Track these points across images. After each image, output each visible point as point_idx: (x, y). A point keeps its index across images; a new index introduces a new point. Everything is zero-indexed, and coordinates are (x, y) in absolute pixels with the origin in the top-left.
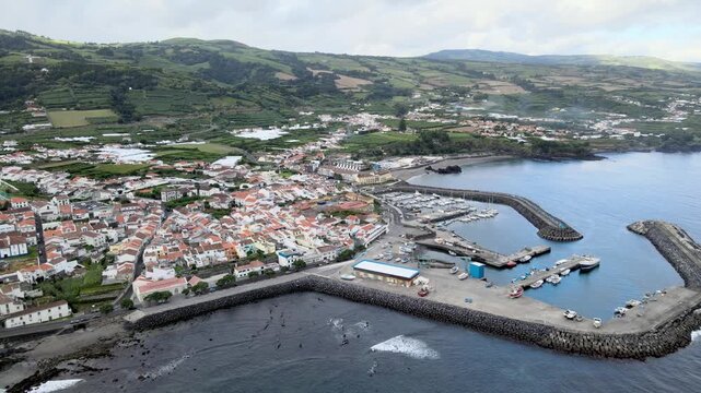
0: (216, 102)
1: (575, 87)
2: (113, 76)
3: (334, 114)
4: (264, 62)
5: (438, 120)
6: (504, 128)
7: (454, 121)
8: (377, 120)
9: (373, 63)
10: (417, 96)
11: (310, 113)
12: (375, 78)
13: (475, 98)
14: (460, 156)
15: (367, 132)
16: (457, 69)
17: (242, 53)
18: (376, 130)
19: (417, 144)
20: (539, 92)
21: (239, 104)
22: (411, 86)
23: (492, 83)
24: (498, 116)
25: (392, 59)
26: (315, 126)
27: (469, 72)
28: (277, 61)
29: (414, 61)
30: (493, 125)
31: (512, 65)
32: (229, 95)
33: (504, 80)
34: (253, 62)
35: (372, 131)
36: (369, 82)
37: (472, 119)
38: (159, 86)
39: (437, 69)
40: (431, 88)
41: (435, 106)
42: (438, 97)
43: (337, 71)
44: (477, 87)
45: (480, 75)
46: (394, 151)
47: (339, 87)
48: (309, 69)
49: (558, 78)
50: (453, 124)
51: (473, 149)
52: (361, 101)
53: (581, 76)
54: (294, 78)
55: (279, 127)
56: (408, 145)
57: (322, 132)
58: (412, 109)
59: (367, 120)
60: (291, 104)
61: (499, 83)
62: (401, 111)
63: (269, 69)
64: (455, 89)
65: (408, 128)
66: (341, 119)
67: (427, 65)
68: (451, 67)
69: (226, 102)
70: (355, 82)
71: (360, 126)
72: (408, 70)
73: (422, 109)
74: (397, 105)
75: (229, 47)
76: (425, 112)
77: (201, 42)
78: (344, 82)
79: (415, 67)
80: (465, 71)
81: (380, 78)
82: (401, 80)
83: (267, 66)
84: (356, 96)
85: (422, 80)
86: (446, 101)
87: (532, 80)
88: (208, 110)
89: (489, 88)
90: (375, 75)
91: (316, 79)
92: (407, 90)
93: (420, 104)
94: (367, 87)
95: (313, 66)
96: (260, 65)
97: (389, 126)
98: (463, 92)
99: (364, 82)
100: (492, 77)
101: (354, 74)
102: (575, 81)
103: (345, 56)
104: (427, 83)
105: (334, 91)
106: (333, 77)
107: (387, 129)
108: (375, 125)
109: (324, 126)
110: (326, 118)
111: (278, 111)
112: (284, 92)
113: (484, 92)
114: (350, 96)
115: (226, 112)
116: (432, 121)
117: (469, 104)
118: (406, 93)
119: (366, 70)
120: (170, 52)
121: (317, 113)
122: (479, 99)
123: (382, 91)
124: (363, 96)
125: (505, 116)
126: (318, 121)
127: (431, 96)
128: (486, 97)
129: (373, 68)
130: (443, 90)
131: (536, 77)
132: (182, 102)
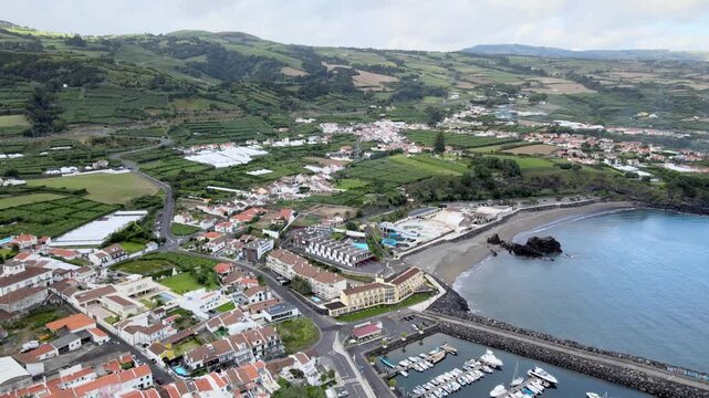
0: (181, 105)
1: (652, 85)
2: (45, 68)
3: (343, 122)
4: (271, 55)
5: (490, 133)
6: (597, 149)
7: (515, 134)
8: (402, 133)
9: (401, 57)
10: (455, 96)
11: (310, 121)
12: (403, 75)
13: (530, 100)
14: (542, 203)
15: (384, 154)
16: (500, 64)
17: (252, 46)
18: (399, 151)
19: (467, 182)
20: (607, 91)
21: (213, 107)
22: (447, 84)
23: (545, 80)
24: (575, 126)
25: (423, 54)
26: (312, 141)
27: (514, 66)
28: (287, 54)
29: (448, 56)
30: (578, 142)
31: (564, 60)
32: (200, 96)
33: (558, 76)
34: (257, 55)
35: (392, 153)
36: (395, 79)
37: (537, 129)
38: (104, 83)
39: (475, 63)
40: (472, 87)
41: (479, 110)
42: (481, 97)
43: (355, 66)
44: (528, 85)
45: (527, 70)
46: (427, 194)
47: (356, 84)
48: (324, 64)
49: (627, 75)
50: (515, 140)
51: (562, 190)
52: (383, 103)
53: (652, 72)
54: (303, 74)
55: (260, 142)
56: (451, 184)
57: (318, 151)
58: (450, 114)
59: (386, 132)
60: (287, 107)
61: (554, 80)
62: (435, 116)
63: (275, 64)
64: (501, 87)
65: (448, 149)
66: (350, 130)
67: (464, 59)
68: (491, 62)
69: (195, 105)
70: (376, 80)
71: (376, 142)
72: (441, 66)
73: (463, 115)
74: (429, 109)
75: (238, 40)
76: (468, 119)
77: (208, 35)
78: (363, 79)
79: (449, 62)
80: (509, 66)
81: (407, 74)
82: (433, 77)
83: (274, 59)
84: (377, 96)
85: (458, 76)
86: (493, 103)
87: (595, 77)
88: (166, 116)
89: (542, 86)
90: (402, 71)
91: (331, 74)
92: (441, 88)
93: (459, 108)
94: (391, 85)
95: (330, 60)
96: (265, 58)
97: (419, 144)
98: (513, 91)
99: (387, 79)
100: (542, 73)
101: (377, 69)
102: (646, 78)
103: (370, 50)
104: (465, 80)
105: (349, 89)
106: (352, 73)
107: (415, 149)
108: (398, 140)
109: (325, 141)
110: (330, 128)
111: (265, 118)
112: (280, 91)
113: (540, 91)
114: (369, 97)
115: (192, 119)
116: (482, 134)
117: (524, 107)
118: (440, 92)
119: (393, 65)
120: (163, 44)
121: (320, 120)
122: (535, 100)
123: (410, 90)
124: (386, 97)
125: (585, 127)
126: (319, 132)
127: (472, 96)
128: (544, 97)
129: (400, 63)
130: (487, 89)
131: (597, 72)
132: (132, 106)
